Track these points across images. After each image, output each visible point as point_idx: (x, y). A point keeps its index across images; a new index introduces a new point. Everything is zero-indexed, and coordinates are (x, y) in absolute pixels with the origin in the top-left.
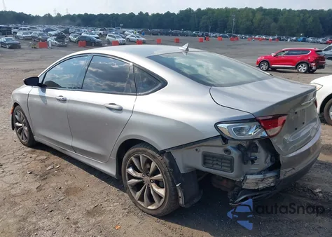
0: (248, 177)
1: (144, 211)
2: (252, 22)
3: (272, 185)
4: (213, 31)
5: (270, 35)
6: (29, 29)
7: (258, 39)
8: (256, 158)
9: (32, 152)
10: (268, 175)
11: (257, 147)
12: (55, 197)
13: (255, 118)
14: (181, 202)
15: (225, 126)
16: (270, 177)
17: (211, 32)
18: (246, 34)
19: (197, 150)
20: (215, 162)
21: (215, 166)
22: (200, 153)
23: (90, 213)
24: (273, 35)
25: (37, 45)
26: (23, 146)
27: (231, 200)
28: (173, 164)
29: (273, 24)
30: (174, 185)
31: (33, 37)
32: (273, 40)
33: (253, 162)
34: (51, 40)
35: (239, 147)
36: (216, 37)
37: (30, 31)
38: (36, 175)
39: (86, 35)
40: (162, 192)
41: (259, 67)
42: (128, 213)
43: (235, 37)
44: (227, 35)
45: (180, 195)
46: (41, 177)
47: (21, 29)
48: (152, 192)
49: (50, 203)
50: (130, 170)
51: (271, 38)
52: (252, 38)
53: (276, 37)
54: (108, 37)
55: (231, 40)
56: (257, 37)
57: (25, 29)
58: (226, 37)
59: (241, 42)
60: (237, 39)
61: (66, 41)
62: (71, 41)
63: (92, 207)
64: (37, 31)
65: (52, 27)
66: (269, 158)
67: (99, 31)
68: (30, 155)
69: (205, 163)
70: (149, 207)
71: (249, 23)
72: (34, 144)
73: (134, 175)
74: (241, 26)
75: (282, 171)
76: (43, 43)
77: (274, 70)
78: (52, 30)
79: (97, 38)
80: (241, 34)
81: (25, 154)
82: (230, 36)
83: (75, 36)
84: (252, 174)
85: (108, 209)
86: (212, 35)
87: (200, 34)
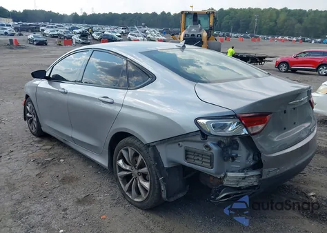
0: (229, 174)
1: (131, 202)
2: (276, 23)
3: (255, 184)
4: (235, 31)
5: (293, 36)
6: (56, 27)
7: (281, 40)
8: (237, 156)
9: (39, 142)
10: (251, 173)
11: (238, 145)
12: (51, 184)
13: (236, 115)
14: (164, 195)
15: (204, 121)
16: (252, 176)
17: (232, 32)
18: (268, 34)
19: (179, 144)
20: (196, 158)
21: (196, 162)
22: (183, 148)
23: (80, 202)
24: (297, 36)
25: (62, 43)
26: (33, 136)
27: (213, 197)
28: (157, 158)
29: (298, 25)
30: (158, 179)
31: (58, 34)
32: (297, 41)
33: (233, 159)
34: (76, 38)
35: (219, 144)
36: (237, 37)
37: (57, 29)
38: (38, 163)
39: (108, 33)
40: (147, 185)
41: (278, 68)
42: (116, 203)
43: (257, 37)
44: (248, 35)
45: (163, 189)
46: (42, 165)
47: (48, 27)
48: (139, 185)
49: (45, 190)
50: (121, 162)
51: (295, 39)
52: (274, 40)
53: (300, 38)
54: (129, 36)
55: (253, 40)
56: (280, 38)
57: (52, 27)
58: (248, 38)
59: (262, 42)
60: (259, 40)
61: (89, 38)
62: (94, 39)
63: (84, 196)
64: (63, 29)
65: (77, 25)
66: (251, 157)
67: (121, 30)
68: (36, 145)
69: (186, 158)
70: (136, 200)
71: (272, 24)
72: (42, 135)
73: (124, 167)
74: (265, 27)
75: (265, 170)
76: (67, 41)
77: (294, 71)
78: (77, 28)
79: (119, 36)
80: (263, 34)
81: (33, 143)
82: (252, 36)
83: (98, 34)
84: (233, 172)
85: (98, 199)
86: (233, 35)
87: (221, 34)
